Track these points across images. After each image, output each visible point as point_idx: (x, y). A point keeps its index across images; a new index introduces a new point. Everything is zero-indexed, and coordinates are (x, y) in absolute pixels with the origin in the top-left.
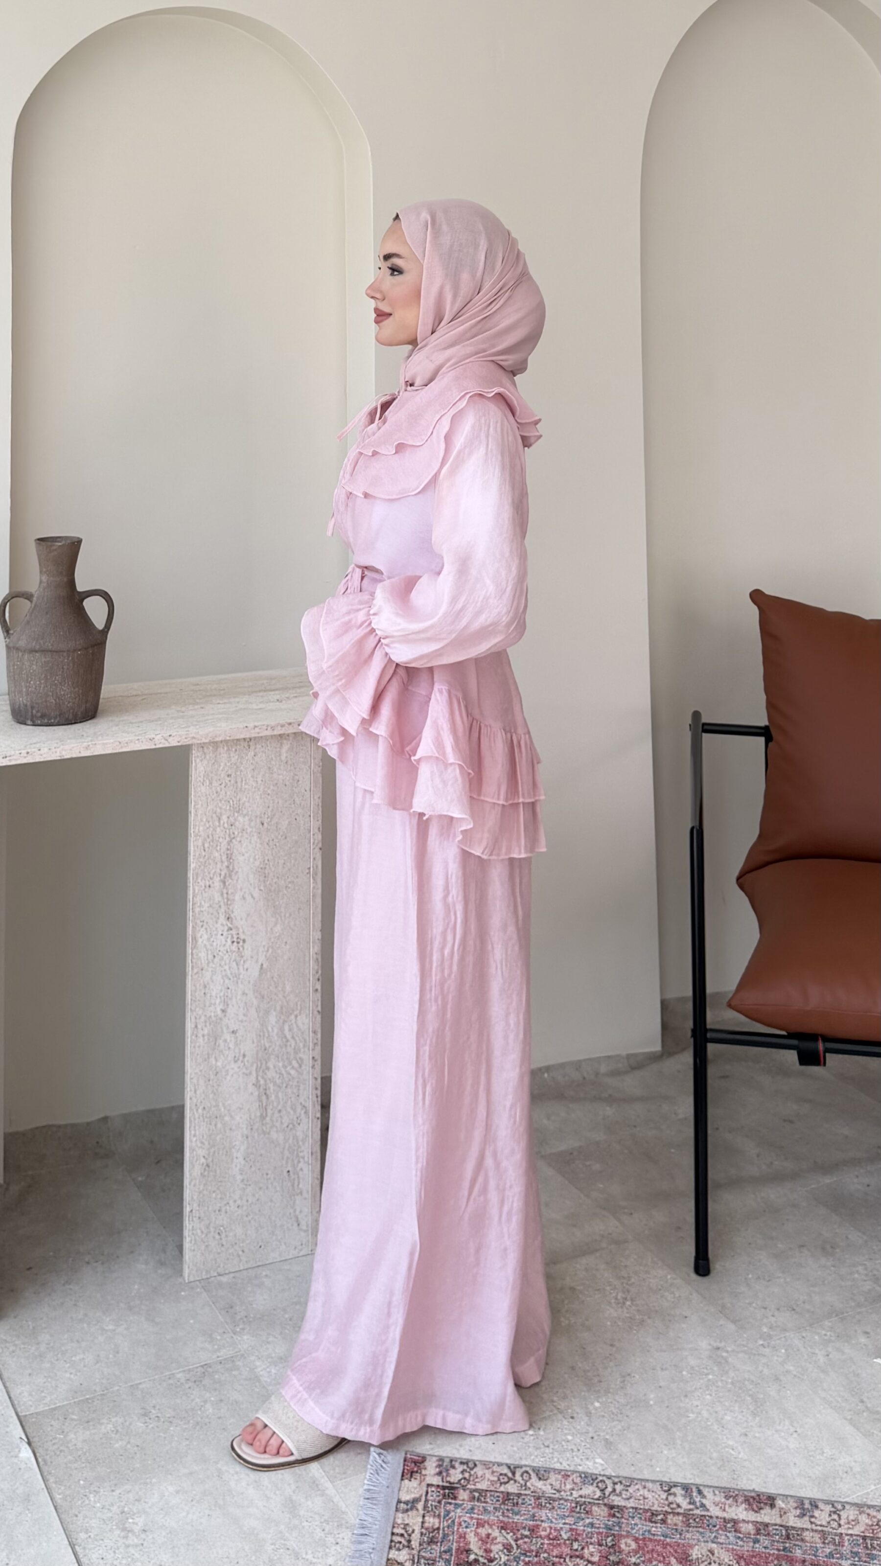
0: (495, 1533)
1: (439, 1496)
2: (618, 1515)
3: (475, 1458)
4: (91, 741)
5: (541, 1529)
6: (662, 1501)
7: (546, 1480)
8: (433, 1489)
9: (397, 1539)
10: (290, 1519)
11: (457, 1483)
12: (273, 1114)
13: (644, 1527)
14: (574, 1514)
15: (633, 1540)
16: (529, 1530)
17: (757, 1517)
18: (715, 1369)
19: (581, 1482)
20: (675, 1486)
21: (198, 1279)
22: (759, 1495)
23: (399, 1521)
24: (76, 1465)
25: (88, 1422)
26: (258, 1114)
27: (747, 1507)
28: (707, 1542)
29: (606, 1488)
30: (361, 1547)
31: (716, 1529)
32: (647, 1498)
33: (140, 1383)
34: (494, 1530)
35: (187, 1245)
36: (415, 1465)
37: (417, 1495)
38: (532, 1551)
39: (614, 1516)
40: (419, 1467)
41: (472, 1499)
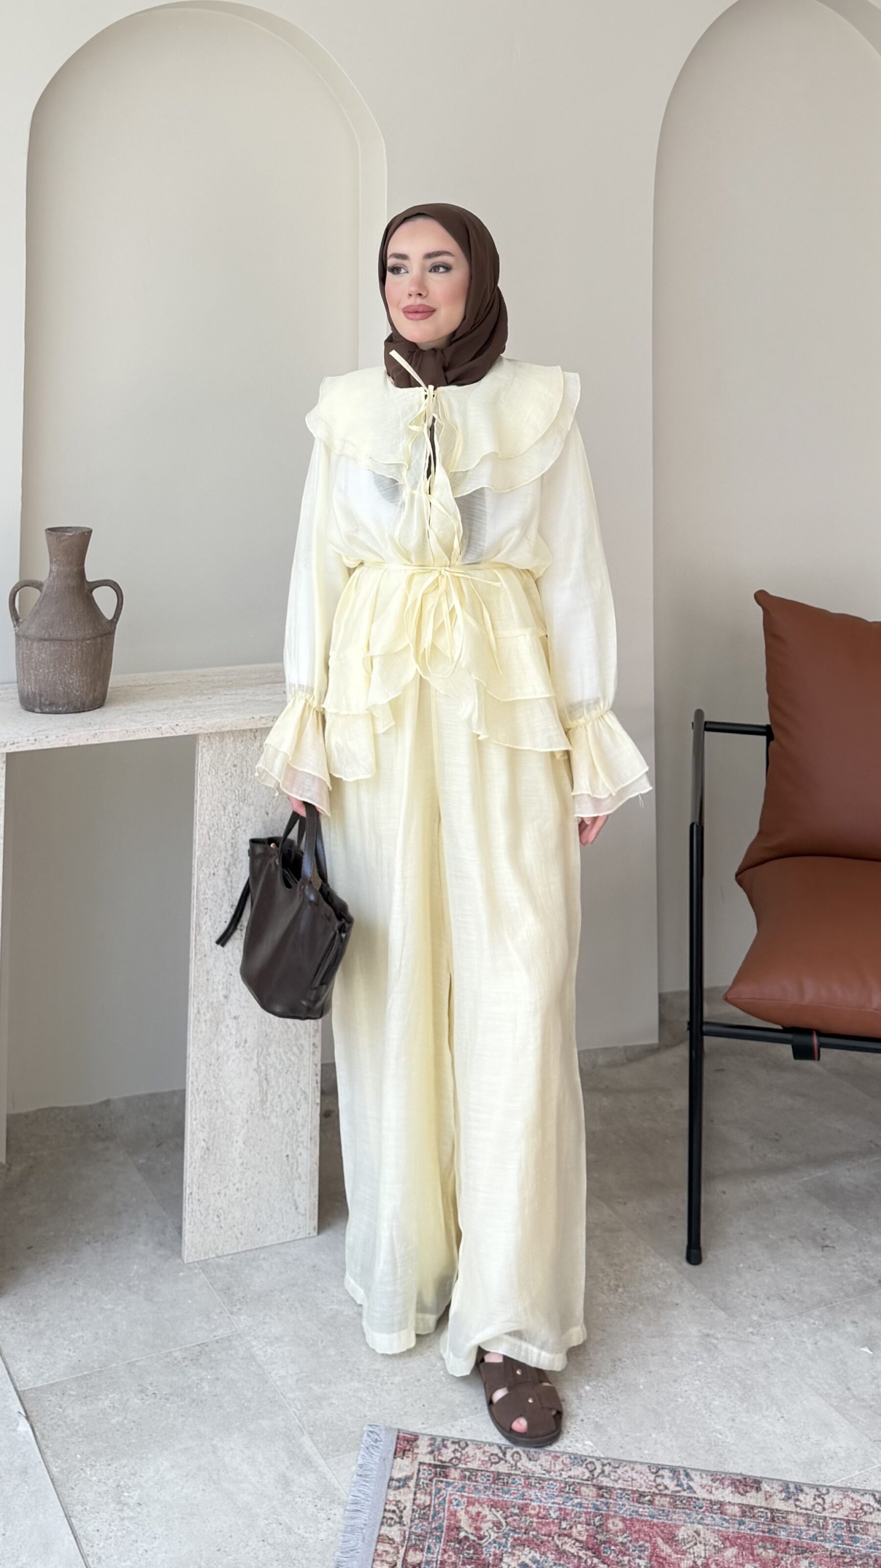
0: (486, 1511)
1: (430, 1474)
2: (605, 1495)
3: (465, 1438)
4: (99, 729)
5: (530, 1507)
6: (650, 1483)
7: (536, 1461)
8: (425, 1467)
9: (390, 1515)
10: (282, 1494)
11: (449, 1462)
12: (273, 1099)
13: (632, 1508)
14: (562, 1494)
15: (621, 1520)
16: (519, 1508)
17: (742, 1500)
18: (705, 1355)
19: (571, 1463)
20: (663, 1468)
21: (196, 1260)
22: (745, 1479)
23: (391, 1498)
24: (73, 1439)
25: (86, 1397)
26: (259, 1099)
27: (733, 1489)
28: (693, 1523)
29: (595, 1469)
30: (352, 1522)
31: (702, 1510)
32: (635, 1480)
33: (138, 1361)
34: (483, 1508)
35: (187, 1227)
36: (408, 1443)
37: (409, 1473)
38: (521, 1528)
39: (602, 1496)
40: (411, 1445)
41: (463, 1478)
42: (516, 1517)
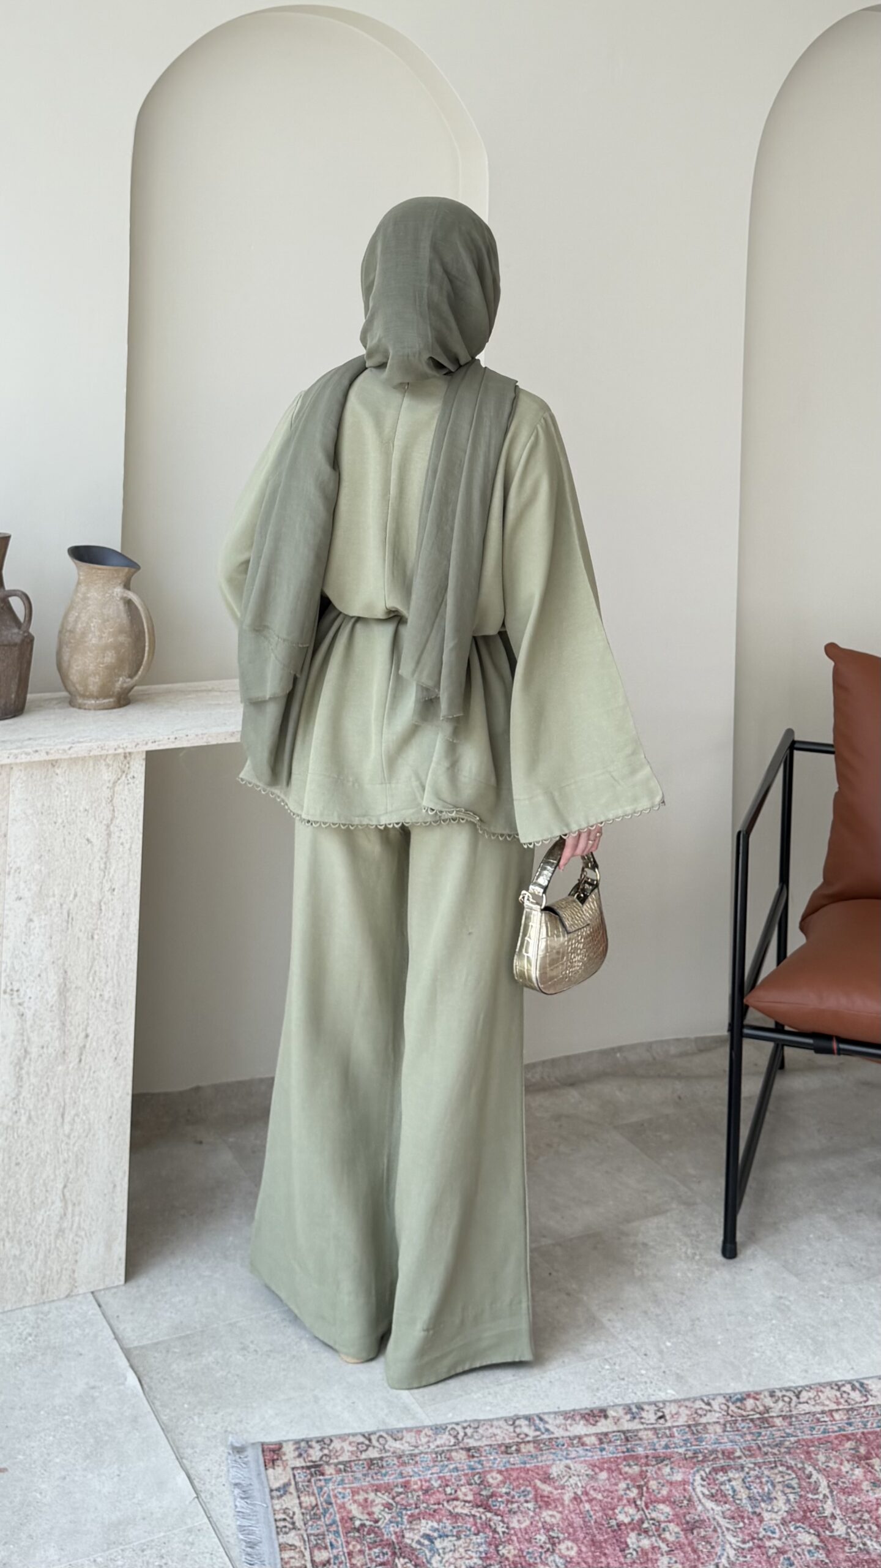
0: (372, 1496)
1: (307, 1476)
2: (476, 1455)
6: (511, 1434)
7: (401, 1439)
8: (299, 1471)
9: (281, 1524)
11: (319, 1461)
13: (504, 1460)
14: (437, 1464)
15: (498, 1473)
19: (434, 1434)
20: (522, 1418)
23: (278, 1507)
27: (585, 1423)
29: (458, 1434)
31: (565, 1447)
32: (497, 1435)
34: (369, 1494)
36: (274, 1453)
37: (286, 1481)
38: (411, 1505)
39: (473, 1456)
40: (278, 1454)
41: (339, 1471)
42: (402, 1496)
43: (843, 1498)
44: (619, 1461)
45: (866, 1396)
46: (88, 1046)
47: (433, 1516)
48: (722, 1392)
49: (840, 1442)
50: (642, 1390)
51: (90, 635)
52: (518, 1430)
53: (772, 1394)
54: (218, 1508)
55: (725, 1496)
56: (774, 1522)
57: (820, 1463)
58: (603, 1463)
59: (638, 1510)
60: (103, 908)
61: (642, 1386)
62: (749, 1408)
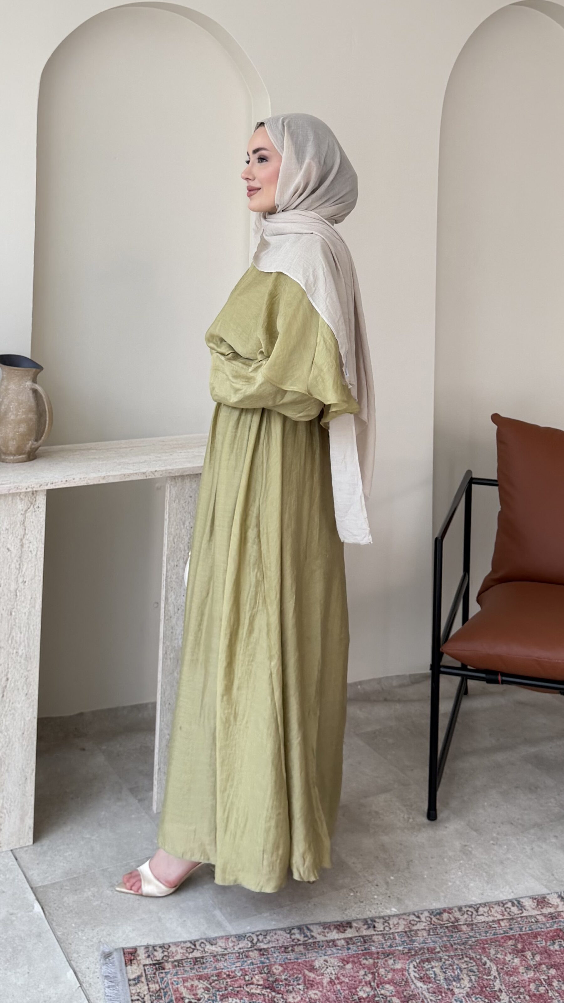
0: (196, 983)
1: (153, 970)
5: (223, 973)
7: (216, 944)
8: (148, 967)
9: (135, 1002)
11: (162, 960)
14: (239, 960)
23: (134, 992)
27: (337, 931)
34: (194, 981)
36: (132, 955)
37: (139, 974)
38: (222, 988)
39: (263, 955)
40: (134, 956)
41: (175, 967)
42: (216, 982)
43: (507, 978)
44: (360, 956)
45: (521, 910)
46: (8, 686)
47: (236, 995)
48: (427, 908)
49: (505, 941)
50: (375, 909)
51: (10, 414)
52: (293, 937)
53: (460, 909)
54: (94, 993)
55: (429, 978)
56: (462, 995)
57: (491, 955)
58: (349, 957)
59: (372, 989)
60: (18, 594)
61: (375, 906)
62: (445, 919)
